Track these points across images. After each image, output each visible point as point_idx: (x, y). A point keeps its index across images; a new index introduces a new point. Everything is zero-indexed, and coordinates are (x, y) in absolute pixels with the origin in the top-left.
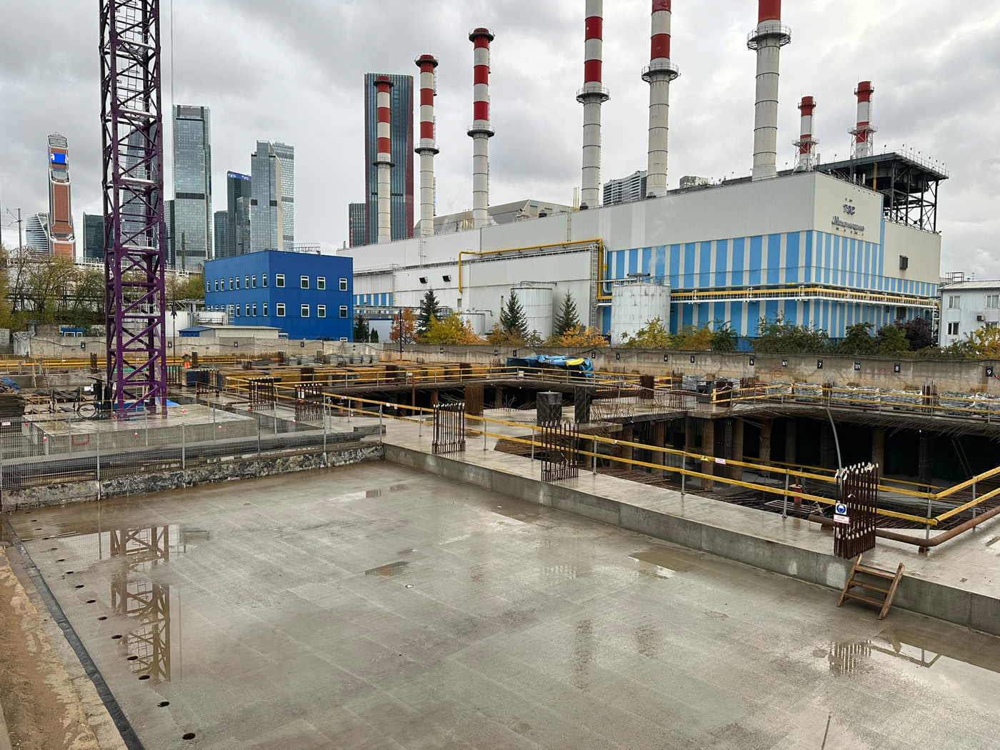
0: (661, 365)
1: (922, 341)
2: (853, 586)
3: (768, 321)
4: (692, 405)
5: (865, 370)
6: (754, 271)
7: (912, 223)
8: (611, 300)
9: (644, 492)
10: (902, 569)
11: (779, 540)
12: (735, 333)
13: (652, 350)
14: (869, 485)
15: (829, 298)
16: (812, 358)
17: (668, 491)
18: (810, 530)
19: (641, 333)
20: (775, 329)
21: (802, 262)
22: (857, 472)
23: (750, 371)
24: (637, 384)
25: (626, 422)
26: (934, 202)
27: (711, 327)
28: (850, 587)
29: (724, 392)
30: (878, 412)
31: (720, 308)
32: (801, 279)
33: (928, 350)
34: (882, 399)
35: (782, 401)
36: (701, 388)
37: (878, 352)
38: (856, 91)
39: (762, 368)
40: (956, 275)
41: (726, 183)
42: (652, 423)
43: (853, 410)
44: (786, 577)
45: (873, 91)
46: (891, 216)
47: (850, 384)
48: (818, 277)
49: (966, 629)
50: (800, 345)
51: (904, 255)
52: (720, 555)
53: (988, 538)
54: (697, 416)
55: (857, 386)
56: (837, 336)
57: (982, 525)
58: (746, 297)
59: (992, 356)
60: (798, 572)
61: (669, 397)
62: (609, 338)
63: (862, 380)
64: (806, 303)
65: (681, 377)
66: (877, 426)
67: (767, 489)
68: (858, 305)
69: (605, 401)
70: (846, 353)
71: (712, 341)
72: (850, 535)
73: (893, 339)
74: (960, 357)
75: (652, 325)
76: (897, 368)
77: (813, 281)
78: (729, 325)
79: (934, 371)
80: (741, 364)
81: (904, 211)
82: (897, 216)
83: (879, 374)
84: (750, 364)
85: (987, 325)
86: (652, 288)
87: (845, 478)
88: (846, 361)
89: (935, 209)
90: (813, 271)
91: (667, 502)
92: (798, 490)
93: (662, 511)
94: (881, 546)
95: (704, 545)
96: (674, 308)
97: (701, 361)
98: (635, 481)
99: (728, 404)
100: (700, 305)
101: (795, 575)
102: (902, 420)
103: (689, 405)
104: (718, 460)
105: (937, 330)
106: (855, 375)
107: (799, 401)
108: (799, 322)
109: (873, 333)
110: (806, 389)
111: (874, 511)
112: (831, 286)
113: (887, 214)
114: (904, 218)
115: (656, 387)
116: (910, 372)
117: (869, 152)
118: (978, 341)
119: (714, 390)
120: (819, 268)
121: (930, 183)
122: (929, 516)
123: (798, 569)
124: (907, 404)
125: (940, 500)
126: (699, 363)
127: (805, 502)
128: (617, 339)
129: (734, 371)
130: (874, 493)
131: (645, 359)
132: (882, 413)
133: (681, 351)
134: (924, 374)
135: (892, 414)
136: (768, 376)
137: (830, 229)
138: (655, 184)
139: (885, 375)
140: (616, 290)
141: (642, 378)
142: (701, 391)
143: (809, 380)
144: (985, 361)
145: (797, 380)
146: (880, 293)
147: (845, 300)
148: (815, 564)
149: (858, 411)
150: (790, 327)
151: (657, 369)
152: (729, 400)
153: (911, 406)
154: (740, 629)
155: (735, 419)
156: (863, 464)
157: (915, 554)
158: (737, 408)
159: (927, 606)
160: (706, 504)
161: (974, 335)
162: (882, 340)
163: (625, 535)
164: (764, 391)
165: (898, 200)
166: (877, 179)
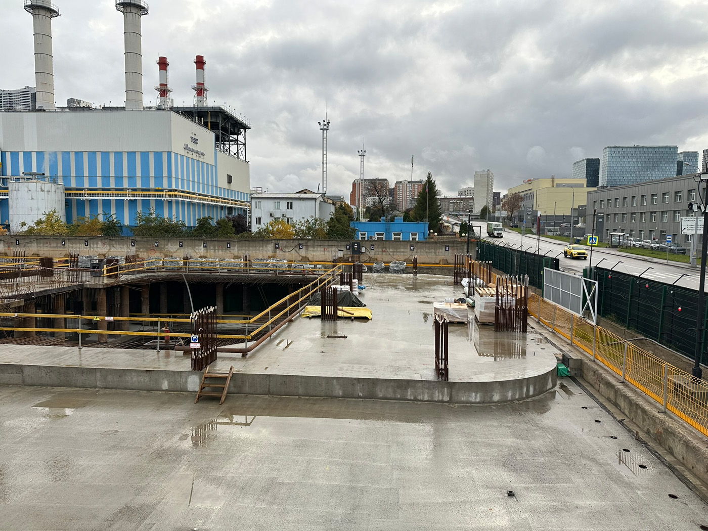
0: (59, 249)
1: (242, 228)
2: (204, 388)
3: (144, 214)
4: (87, 279)
5: (210, 247)
6: (132, 178)
7: (233, 154)
8: (8, 193)
9: (46, 352)
10: (232, 370)
11: (155, 368)
12: (119, 223)
13: (51, 236)
14: (211, 321)
15: (185, 200)
16: (175, 240)
17: (67, 348)
18: (176, 357)
19: (39, 223)
20: (148, 220)
21: (165, 174)
22: (204, 313)
23: (132, 250)
24: (38, 265)
25: (28, 297)
26: (244, 142)
27: (101, 218)
28: (202, 388)
29: (112, 267)
30: (218, 274)
31: (107, 204)
32: (165, 186)
33: (245, 234)
34: (221, 265)
35: (156, 271)
36: (94, 265)
37: (217, 235)
38: (195, 60)
39: (141, 248)
40: (258, 189)
41: (105, 109)
42: (53, 296)
43: (203, 274)
44: (161, 392)
45: (205, 63)
46: (220, 148)
47: (201, 257)
48: (177, 185)
49: (267, 397)
50: (166, 231)
51: (229, 174)
52: (112, 388)
53: (277, 341)
54: (92, 287)
55: (206, 257)
56: (192, 225)
57: (274, 334)
58: (126, 197)
59: (278, 237)
60: (169, 387)
61: (66, 274)
62: (8, 227)
63: (208, 254)
64: (170, 202)
65: (78, 257)
66: (218, 283)
67: (145, 334)
68: (204, 205)
69: (7, 281)
70: (197, 236)
71: (101, 229)
72: (201, 355)
73: (226, 227)
74: (262, 238)
75: (49, 216)
76: (229, 245)
77: (174, 187)
78: (114, 217)
79: (249, 247)
80: (125, 246)
81: (228, 146)
82: (224, 148)
83: (218, 250)
84: (132, 246)
85: (275, 219)
86: (47, 186)
87: (196, 319)
88: (197, 241)
89: (245, 147)
90: (173, 180)
91: (66, 357)
92: (167, 331)
93: (63, 365)
94: (221, 358)
95: (99, 384)
96: (68, 203)
97: (93, 245)
98: (37, 345)
99: (116, 276)
100: (91, 201)
101: (167, 390)
102: (232, 278)
103: (84, 279)
104: (107, 318)
105: (250, 222)
106: (204, 250)
107: (168, 270)
108: (166, 215)
109: (213, 223)
110: (172, 262)
111: (215, 337)
112: (186, 191)
113: (218, 147)
114: (228, 150)
115: (55, 267)
116: (236, 248)
117: (205, 104)
118: (271, 228)
119: (105, 266)
120: (177, 178)
121: (242, 130)
122: (247, 334)
123: (169, 385)
124: (235, 268)
125: (252, 323)
126: (92, 246)
127: (172, 338)
128: (16, 227)
129: (120, 251)
130: (215, 325)
131: (43, 244)
132: (221, 274)
133: (76, 236)
134: (244, 248)
135: (227, 274)
136: (145, 253)
137: (183, 152)
138: (43, 100)
139: (222, 250)
140: (12, 185)
141: (42, 260)
142: (94, 268)
143: (174, 255)
144: (274, 240)
145: (166, 256)
146: (217, 198)
147: (196, 201)
148: (180, 379)
149: (206, 274)
150: (159, 219)
151: (56, 252)
152: (117, 273)
153: (237, 268)
154: (128, 437)
155: (121, 287)
156: (207, 307)
157: (239, 358)
158: (123, 278)
159: (247, 389)
160: (100, 353)
161: (269, 225)
162: (219, 227)
163: (29, 391)
164: (143, 264)
165: (224, 138)
166: (211, 122)
